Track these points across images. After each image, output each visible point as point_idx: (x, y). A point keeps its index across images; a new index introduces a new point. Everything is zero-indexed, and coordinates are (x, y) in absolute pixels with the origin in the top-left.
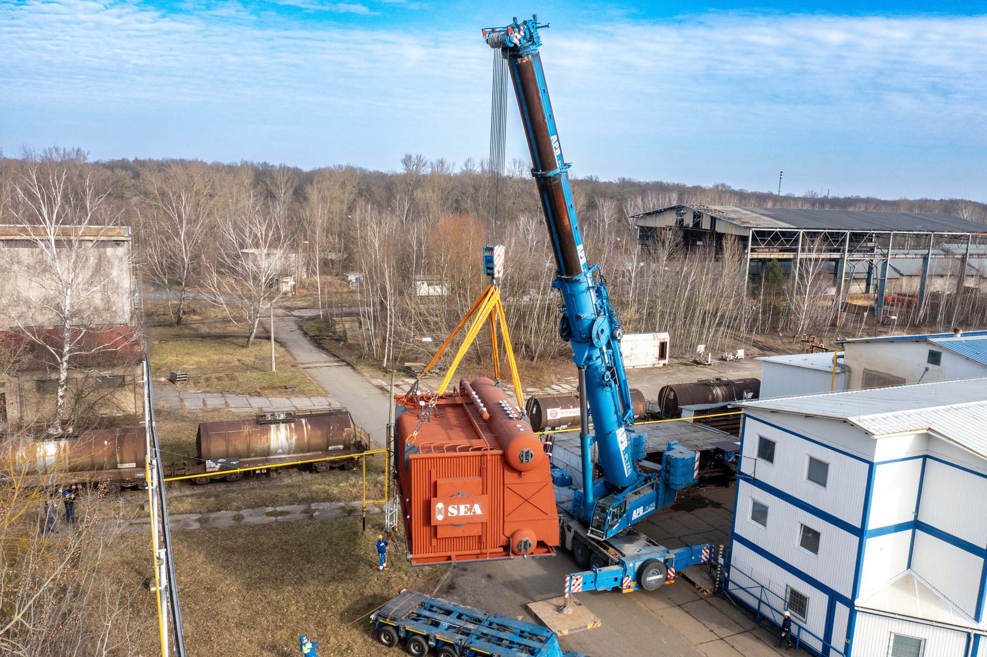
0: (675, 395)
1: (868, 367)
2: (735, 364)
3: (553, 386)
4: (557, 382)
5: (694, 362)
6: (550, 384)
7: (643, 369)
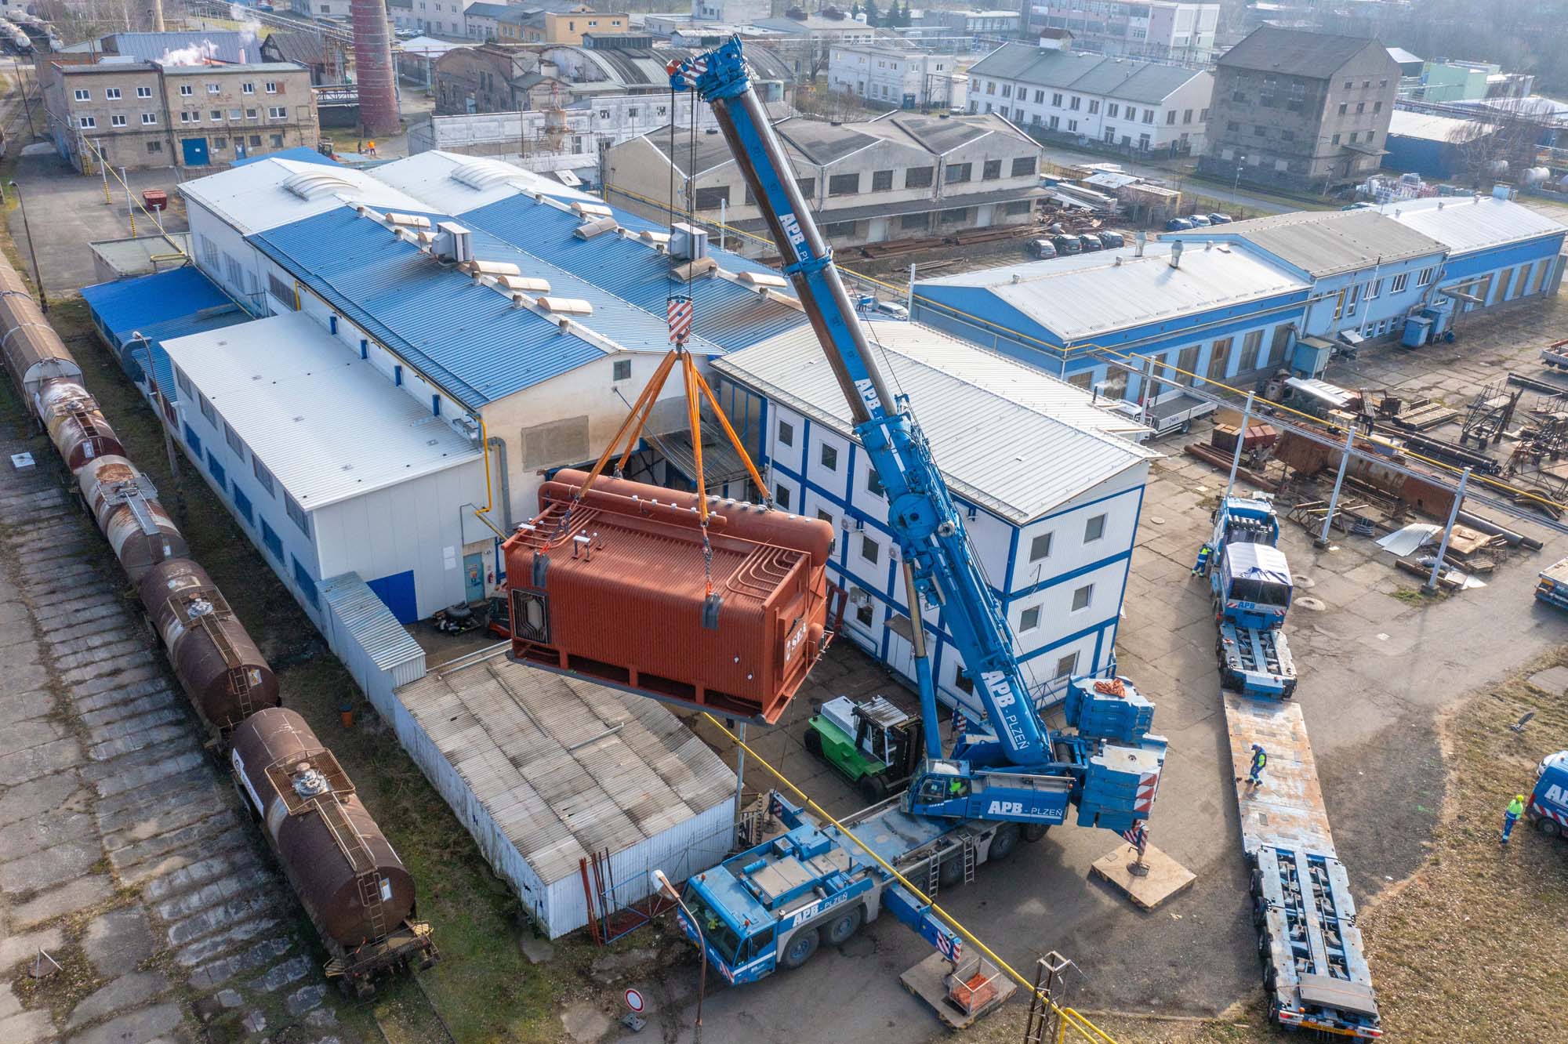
0: (263, 672)
1: (528, 424)
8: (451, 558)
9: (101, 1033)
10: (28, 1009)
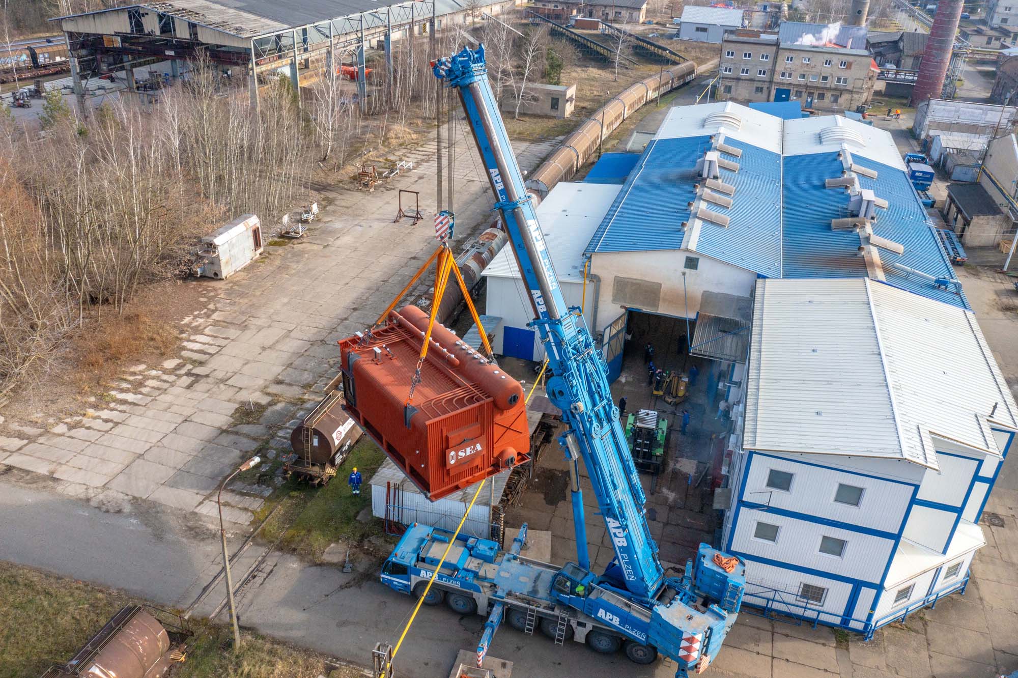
1: (619, 275)
2: (321, 225)
3: (185, 344)
4: (184, 335)
5: (282, 236)
6: (178, 343)
7: (246, 269)
9: (232, 437)
10: (231, 416)
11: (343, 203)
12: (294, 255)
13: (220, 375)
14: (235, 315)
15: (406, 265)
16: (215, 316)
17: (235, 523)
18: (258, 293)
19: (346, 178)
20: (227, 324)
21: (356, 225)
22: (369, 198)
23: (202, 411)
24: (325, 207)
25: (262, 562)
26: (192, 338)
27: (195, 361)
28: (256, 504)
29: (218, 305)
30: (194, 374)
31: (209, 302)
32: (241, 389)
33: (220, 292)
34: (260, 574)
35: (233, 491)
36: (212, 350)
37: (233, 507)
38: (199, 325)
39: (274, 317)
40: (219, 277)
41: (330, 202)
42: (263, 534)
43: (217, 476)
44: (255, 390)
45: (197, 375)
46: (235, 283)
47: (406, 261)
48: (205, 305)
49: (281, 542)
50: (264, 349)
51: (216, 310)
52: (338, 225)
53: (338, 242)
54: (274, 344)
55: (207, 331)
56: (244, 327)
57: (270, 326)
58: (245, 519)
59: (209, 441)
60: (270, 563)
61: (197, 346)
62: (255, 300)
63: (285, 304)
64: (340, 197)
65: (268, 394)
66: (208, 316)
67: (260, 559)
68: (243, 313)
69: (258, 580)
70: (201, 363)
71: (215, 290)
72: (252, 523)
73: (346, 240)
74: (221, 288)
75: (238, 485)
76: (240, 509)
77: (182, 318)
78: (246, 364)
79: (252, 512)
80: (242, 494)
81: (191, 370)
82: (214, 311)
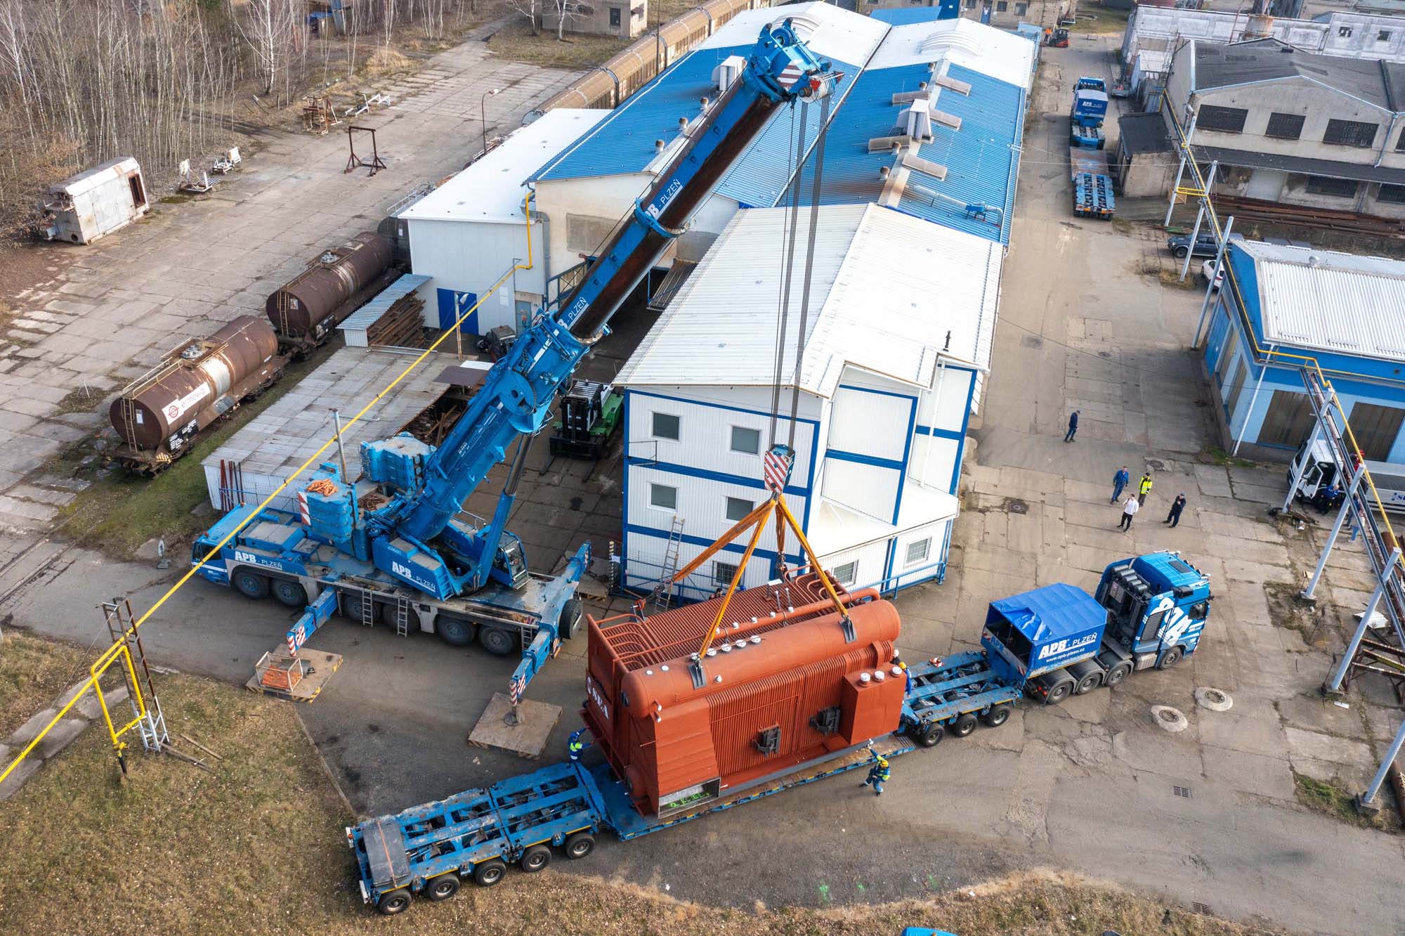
0: (300, 303)
1: (572, 212)
2: (240, 177)
3: (16, 322)
4: (16, 312)
5: (181, 191)
6: (5, 320)
7: (120, 232)
8: (505, 297)
9: (52, 427)
10: (58, 404)
11: (281, 150)
12: (193, 214)
13: (54, 357)
14: (92, 287)
15: (345, 225)
16: (64, 289)
17: (32, 520)
18: (129, 261)
19: (293, 118)
20: (78, 297)
21: (290, 176)
22: (317, 142)
23: (20, 398)
24: (253, 154)
25: (57, 559)
26: (27, 314)
27: (25, 342)
28: (65, 499)
29: (72, 275)
30: (20, 357)
31: (59, 272)
32: (79, 373)
33: (77, 259)
34: (51, 572)
35: (38, 485)
36: (50, 329)
37: (34, 502)
38: (40, 300)
39: (145, 289)
40: (79, 241)
41: (261, 147)
42: (65, 531)
43: (23, 469)
44: (98, 375)
45: (24, 358)
46: (101, 249)
47: (346, 220)
48: (52, 276)
49: (86, 537)
50: (122, 326)
51: (68, 281)
52: (264, 177)
53: (259, 199)
54: (138, 320)
55: (48, 307)
56: (100, 300)
57: (137, 300)
58: (45, 516)
59: (22, 432)
60: (67, 559)
61: (30, 324)
62: (123, 269)
63: (164, 274)
64: (277, 141)
65: (115, 378)
66: (54, 288)
67: (54, 556)
68: (103, 285)
69: (46, 578)
70: (32, 344)
71: (72, 257)
72: (54, 519)
73: (272, 195)
74: (79, 255)
75: (47, 479)
76: (43, 504)
77: (20, 291)
78: (92, 344)
79: (56, 506)
80: (49, 488)
81: (17, 352)
82: (63, 283)
